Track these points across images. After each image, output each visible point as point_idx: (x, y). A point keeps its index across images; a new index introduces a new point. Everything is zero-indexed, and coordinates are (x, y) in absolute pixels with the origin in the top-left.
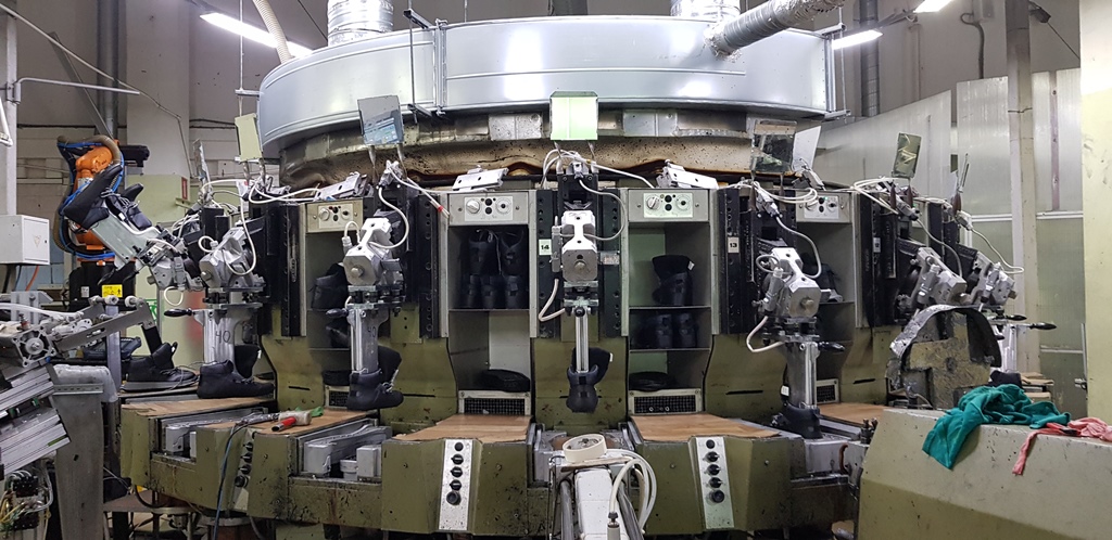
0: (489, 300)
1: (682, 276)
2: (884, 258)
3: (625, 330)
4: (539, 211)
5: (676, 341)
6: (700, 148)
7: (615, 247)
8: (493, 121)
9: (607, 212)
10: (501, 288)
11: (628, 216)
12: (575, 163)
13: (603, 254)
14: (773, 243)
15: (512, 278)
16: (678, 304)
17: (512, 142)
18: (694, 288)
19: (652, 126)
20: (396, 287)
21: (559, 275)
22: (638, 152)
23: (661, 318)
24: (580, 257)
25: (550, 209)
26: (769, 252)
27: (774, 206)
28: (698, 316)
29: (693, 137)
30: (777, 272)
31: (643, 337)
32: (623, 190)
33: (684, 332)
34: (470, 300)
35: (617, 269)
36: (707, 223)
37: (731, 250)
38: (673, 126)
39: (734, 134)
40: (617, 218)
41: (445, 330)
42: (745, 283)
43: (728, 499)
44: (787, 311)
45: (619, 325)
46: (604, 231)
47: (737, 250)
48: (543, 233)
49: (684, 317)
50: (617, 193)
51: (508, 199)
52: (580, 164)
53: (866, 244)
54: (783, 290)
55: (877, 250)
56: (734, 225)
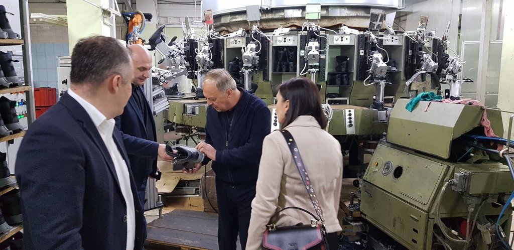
0: (284, 69)
1: (345, 62)
2: (412, 57)
3: (326, 79)
4: (301, 41)
5: (342, 82)
6: (354, 19)
7: (324, 53)
8: (286, 11)
9: (322, 42)
10: (288, 66)
11: (329, 43)
12: (313, 27)
13: (321, 55)
14: (374, 52)
15: (291, 63)
16: (343, 71)
17: (292, 18)
18: (349, 66)
19: (338, 13)
20: (256, 65)
21: (307, 62)
22: (333, 21)
23: (338, 75)
24: (314, 56)
25: (304, 41)
26: (373, 55)
27: (376, 40)
28: (350, 75)
29: (352, 16)
30: (374, 61)
31: (332, 82)
32: (327, 35)
33: (345, 80)
34: (278, 69)
35: (324, 60)
36: (354, 45)
37: (361, 54)
38: (345, 12)
39: (366, 15)
40: (325, 44)
41: (270, 79)
42: (365, 64)
43: (354, 126)
44: (376, 73)
45: (324, 77)
46: (321, 48)
47: (363, 54)
48: (302, 48)
49: (345, 75)
50: (326, 36)
51: (291, 37)
52: (315, 27)
53: (407, 52)
54: (376, 67)
55: (410, 54)
56: (362, 46)
